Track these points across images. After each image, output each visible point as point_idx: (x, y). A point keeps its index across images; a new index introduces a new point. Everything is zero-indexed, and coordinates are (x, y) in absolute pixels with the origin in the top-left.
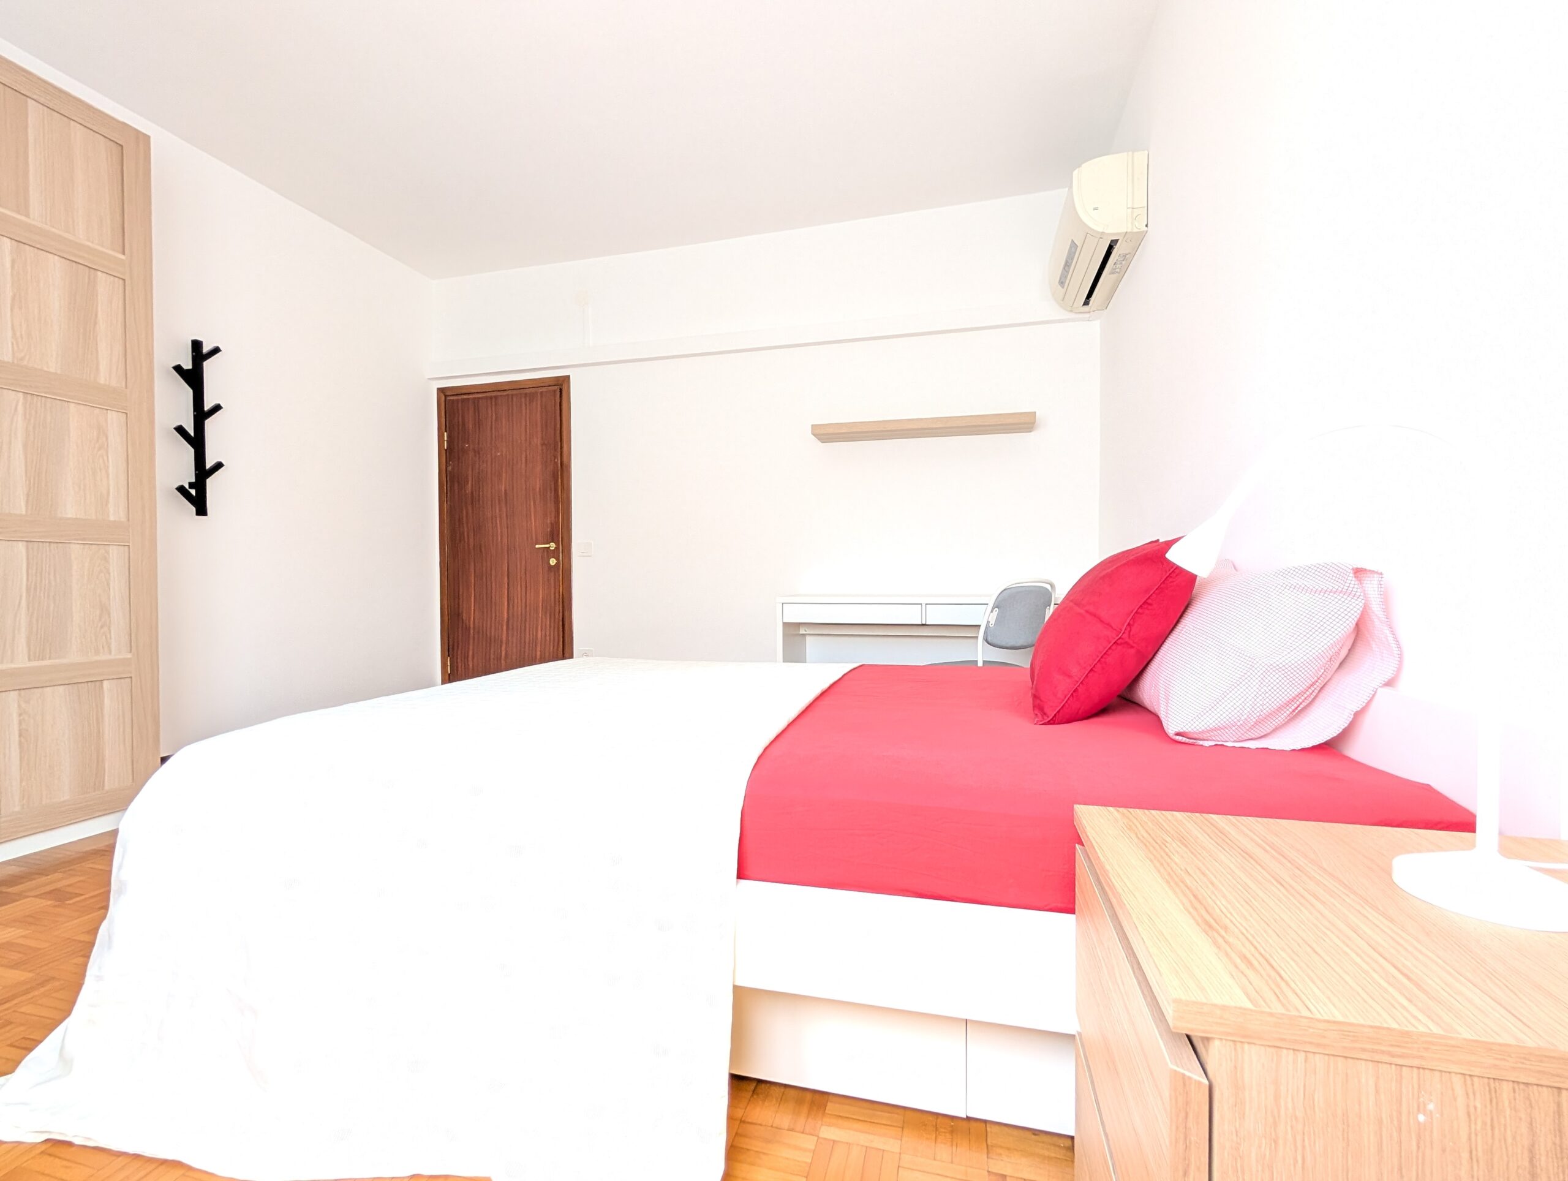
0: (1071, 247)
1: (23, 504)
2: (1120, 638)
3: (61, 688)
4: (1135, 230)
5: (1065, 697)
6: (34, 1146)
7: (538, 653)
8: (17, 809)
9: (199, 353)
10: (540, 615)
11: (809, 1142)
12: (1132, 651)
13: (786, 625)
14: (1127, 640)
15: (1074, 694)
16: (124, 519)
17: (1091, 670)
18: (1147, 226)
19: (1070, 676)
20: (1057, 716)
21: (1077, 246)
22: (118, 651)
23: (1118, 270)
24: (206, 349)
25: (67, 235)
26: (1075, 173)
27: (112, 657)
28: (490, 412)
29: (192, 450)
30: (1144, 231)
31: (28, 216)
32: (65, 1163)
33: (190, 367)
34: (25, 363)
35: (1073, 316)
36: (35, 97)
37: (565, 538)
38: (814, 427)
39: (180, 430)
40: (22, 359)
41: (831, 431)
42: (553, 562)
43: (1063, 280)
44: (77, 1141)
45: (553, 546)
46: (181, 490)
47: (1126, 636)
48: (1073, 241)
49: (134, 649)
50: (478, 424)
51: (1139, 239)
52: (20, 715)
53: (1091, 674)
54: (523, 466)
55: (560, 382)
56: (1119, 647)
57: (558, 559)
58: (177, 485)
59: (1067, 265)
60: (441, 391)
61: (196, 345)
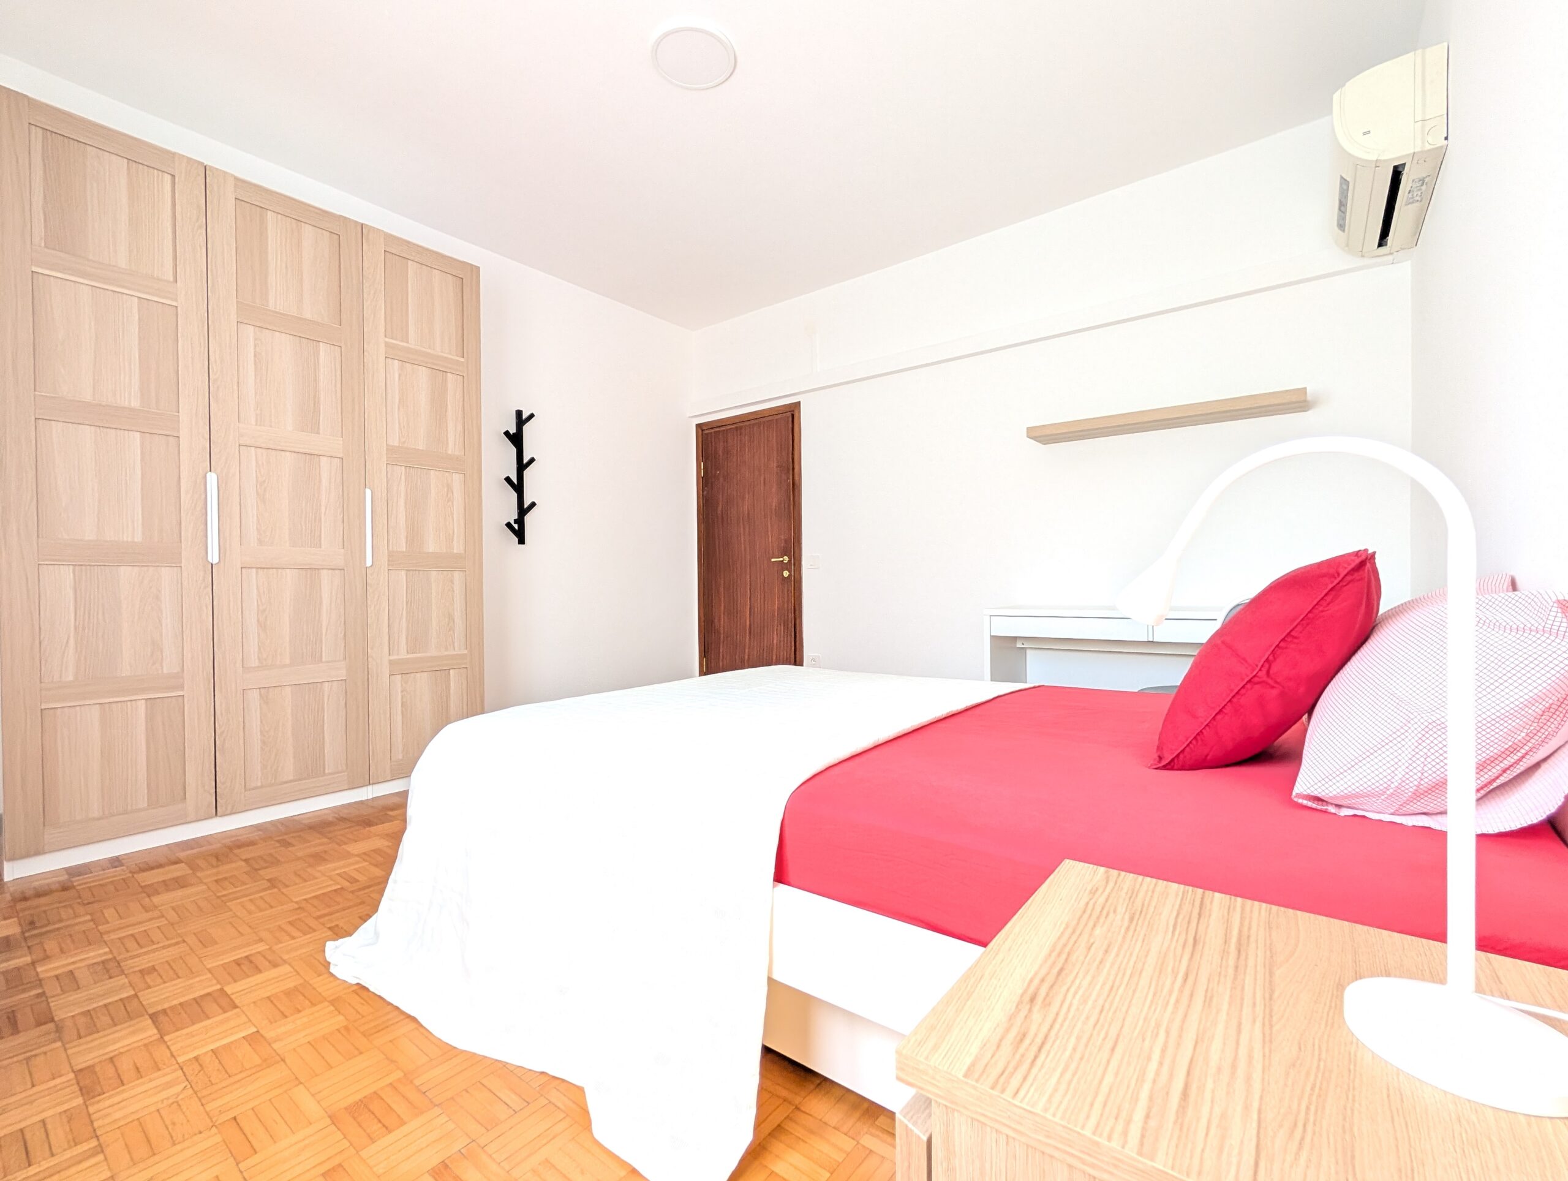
0: (1341, 184)
1: (404, 545)
2: (1255, 676)
3: (426, 674)
4: (1428, 147)
5: (1187, 740)
6: (352, 985)
7: (774, 657)
8: (401, 757)
9: (521, 420)
10: (776, 623)
11: (847, 1144)
12: (1275, 692)
13: (994, 639)
14: (1265, 678)
15: (1198, 738)
16: (463, 552)
17: (1221, 711)
18: (1446, 138)
19: (1194, 717)
20: (1176, 761)
21: (1348, 182)
22: (459, 649)
23: (1418, 198)
24: (525, 416)
25: (429, 351)
26: (1336, 96)
27: (455, 653)
28: (735, 442)
29: (516, 494)
30: (1441, 147)
31: (408, 342)
32: (362, 1001)
33: (515, 431)
34: (406, 445)
35: (1367, 261)
36: (412, 258)
37: (797, 555)
38: (1029, 429)
39: (508, 480)
40: (404, 442)
41: (1048, 432)
42: (786, 574)
43: (1341, 222)
44: (372, 989)
45: (786, 559)
46: (509, 525)
47: (1263, 673)
48: (1342, 178)
49: (468, 646)
50: (727, 452)
51: (1438, 158)
52: (402, 691)
53: (1219, 717)
54: (762, 488)
55: (792, 409)
56: (1257, 687)
57: (790, 572)
58: (505, 523)
59: (1342, 205)
60: (699, 426)
61: (519, 413)
